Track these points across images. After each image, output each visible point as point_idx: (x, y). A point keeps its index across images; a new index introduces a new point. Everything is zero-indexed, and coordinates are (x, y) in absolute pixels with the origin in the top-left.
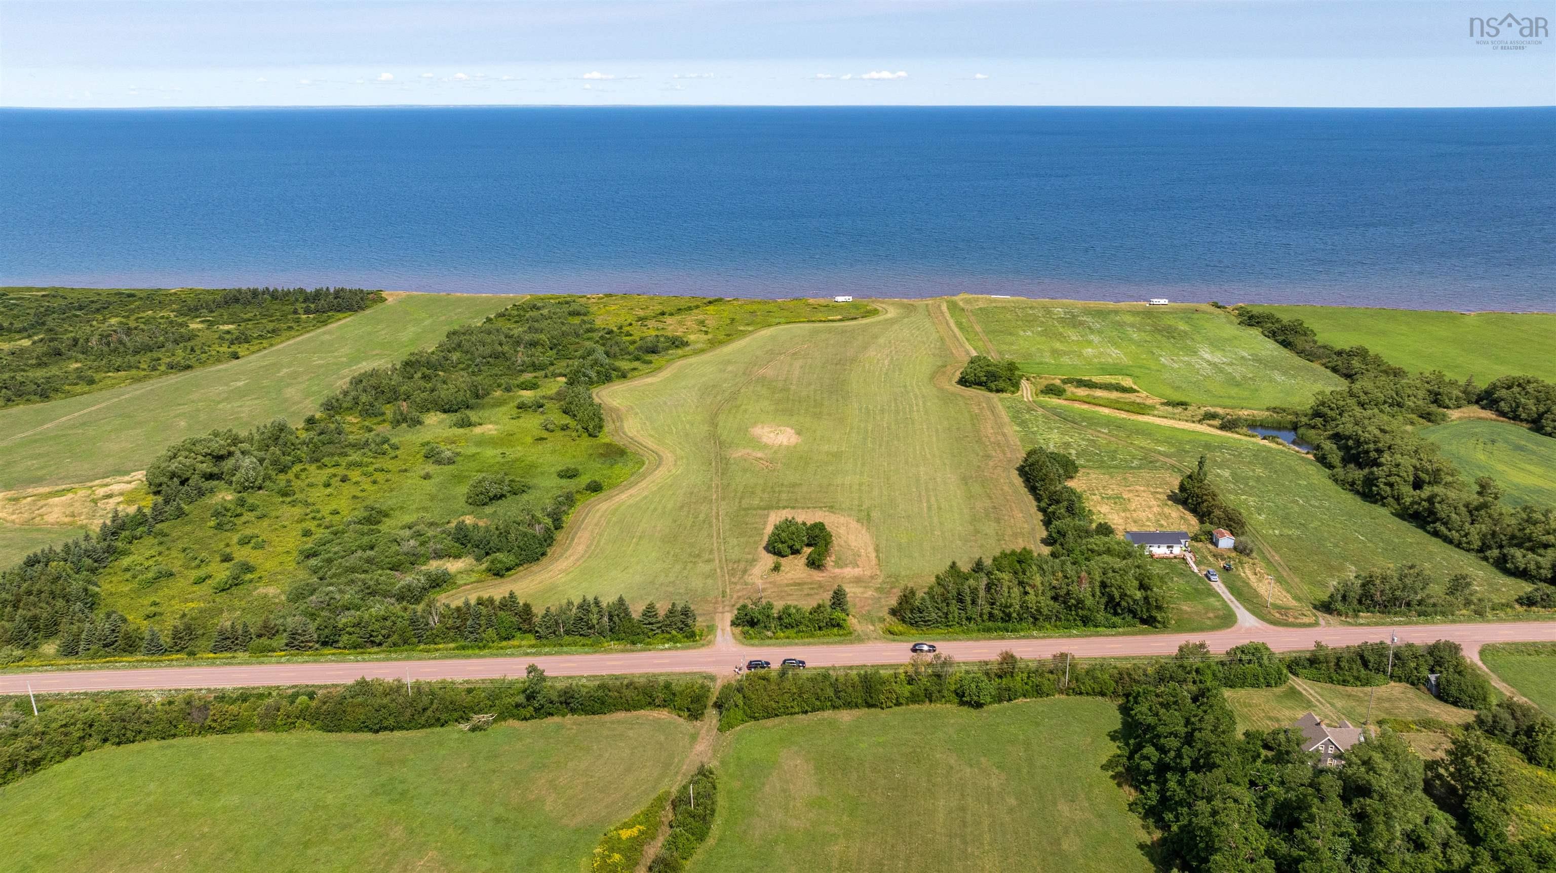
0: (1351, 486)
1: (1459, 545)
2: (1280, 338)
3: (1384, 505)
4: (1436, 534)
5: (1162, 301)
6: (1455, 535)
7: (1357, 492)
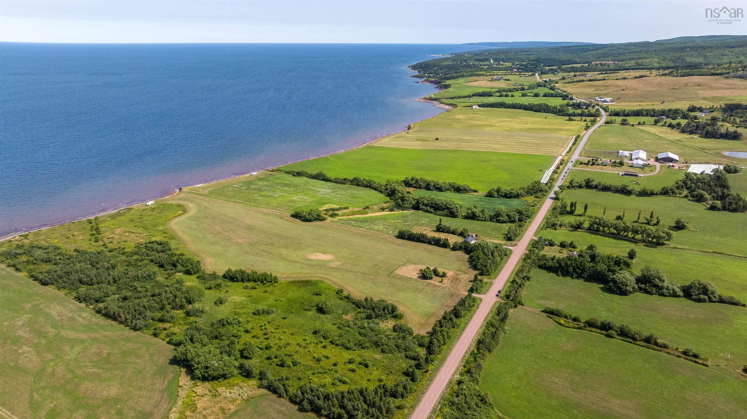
0: (447, 216)
1: (485, 221)
2: (321, 179)
3: (458, 217)
4: (478, 220)
5: (256, 173)
6: (484, 219)
7: (449, 216)
